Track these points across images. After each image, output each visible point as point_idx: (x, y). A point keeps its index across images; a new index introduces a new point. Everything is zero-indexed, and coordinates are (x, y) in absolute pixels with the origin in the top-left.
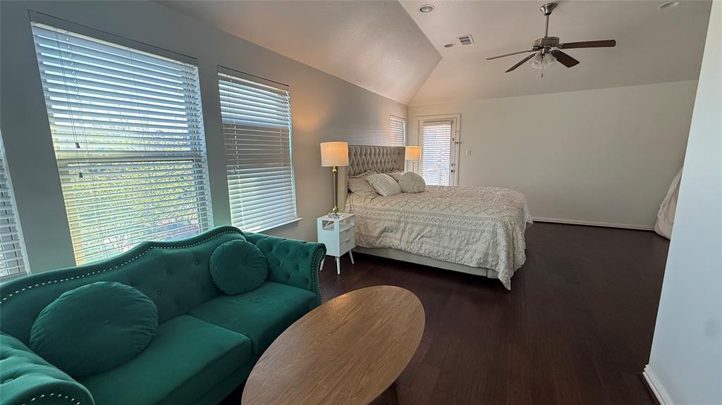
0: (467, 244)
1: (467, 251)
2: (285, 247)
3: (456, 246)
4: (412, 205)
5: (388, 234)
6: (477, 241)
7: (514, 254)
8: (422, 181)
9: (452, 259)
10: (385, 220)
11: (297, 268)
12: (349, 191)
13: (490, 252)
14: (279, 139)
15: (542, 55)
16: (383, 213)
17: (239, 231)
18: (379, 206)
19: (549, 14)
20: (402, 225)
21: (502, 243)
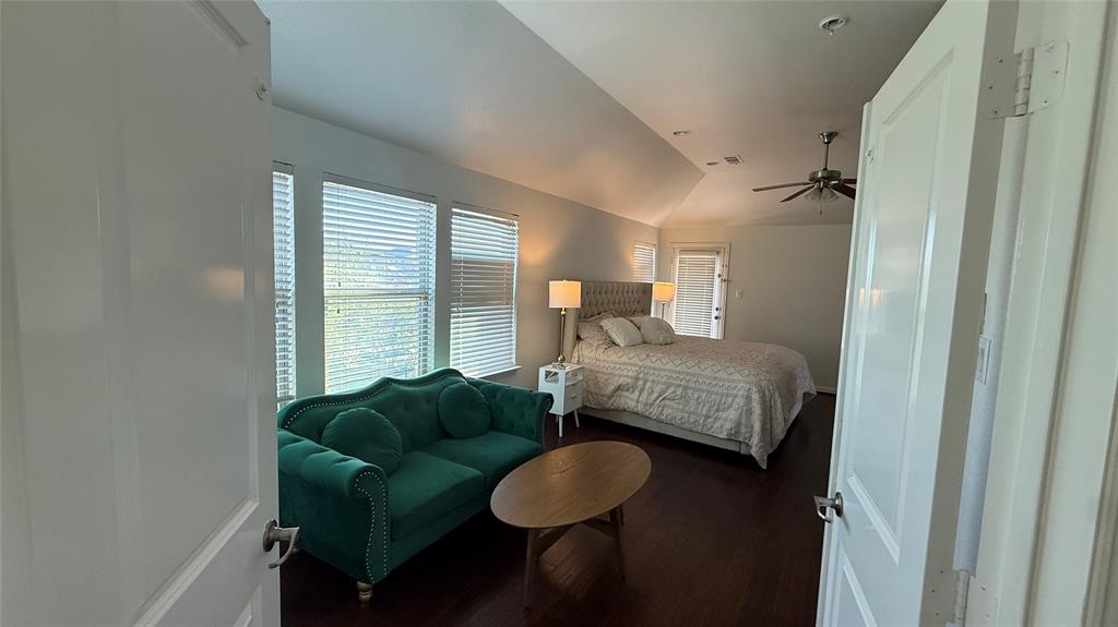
0: (717, 410)
1: (716, 419)
2: (511, 395)
3: (704, 412)
4: (654, 359)
5: (622, 393)
6: (728, 408)
7: (771, 426)
8: (669, 329)
9: (699, 428)
10: (621, 376)
11: (523, 416)
12: (578, 338)
13: (743, 421)
14: (503, 270)
15: (821, 190)
16: (618, 366)
17: (460, 374)
18: (614, 358)
19: (828, 143)
20: (641, 383)
21: (757, 410)
